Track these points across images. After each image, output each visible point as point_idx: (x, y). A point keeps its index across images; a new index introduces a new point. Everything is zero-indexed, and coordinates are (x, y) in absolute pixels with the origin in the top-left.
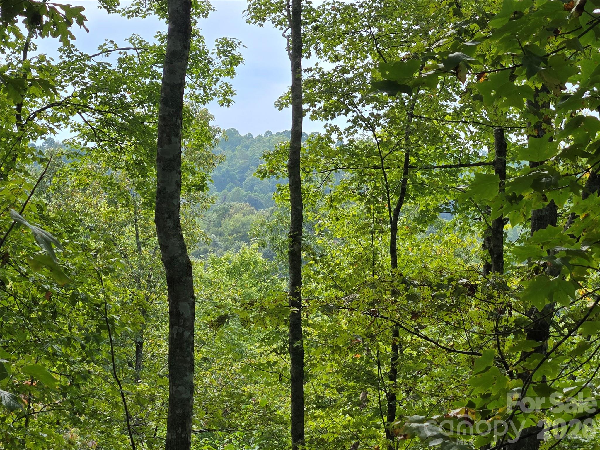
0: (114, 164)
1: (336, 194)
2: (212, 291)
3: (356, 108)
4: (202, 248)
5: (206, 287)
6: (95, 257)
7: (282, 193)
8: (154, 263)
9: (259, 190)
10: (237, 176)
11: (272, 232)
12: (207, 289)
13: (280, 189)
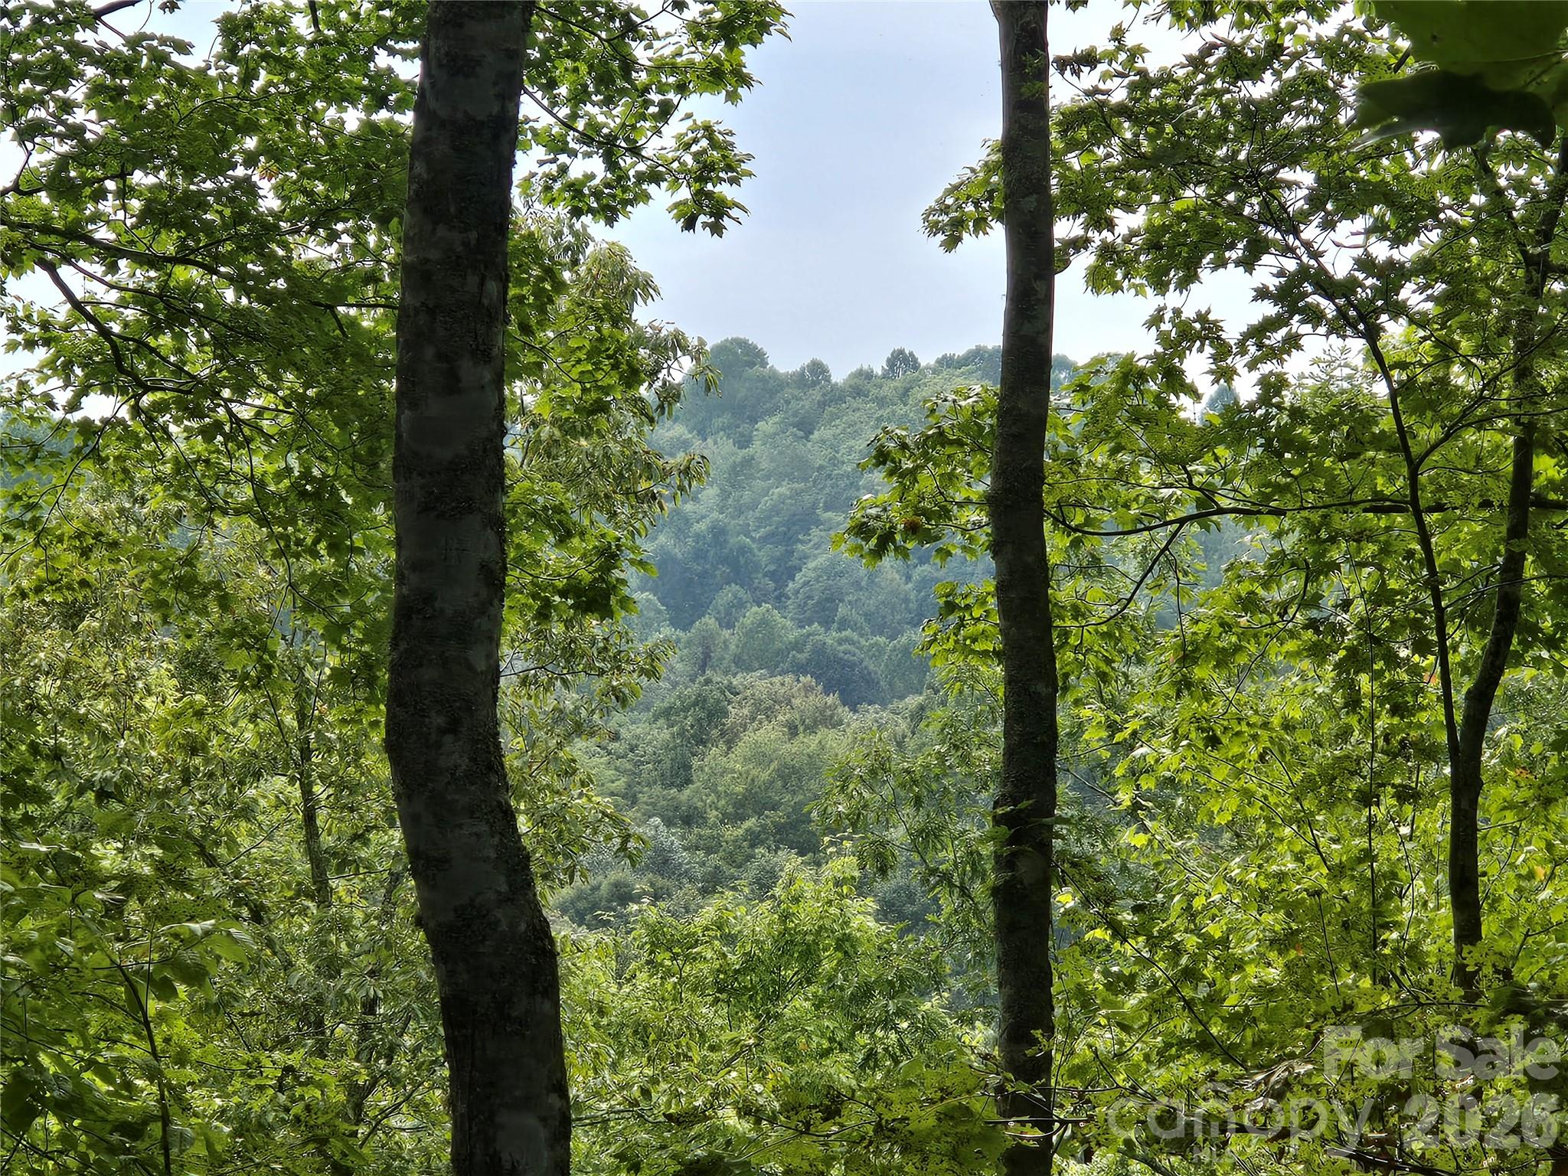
0: (202, 491)
1: (1202, 627)
2: (649, 1071)
3: (1296, 233)
4: (605, 882)
5: (621, 1054)
6: (115, 910)
7: (961, 625)
8: (388, 945)
9: (861, 620)
10: (763, 555)
11: (918, 802)
12: (626, 1063)
13: (951, 607)
